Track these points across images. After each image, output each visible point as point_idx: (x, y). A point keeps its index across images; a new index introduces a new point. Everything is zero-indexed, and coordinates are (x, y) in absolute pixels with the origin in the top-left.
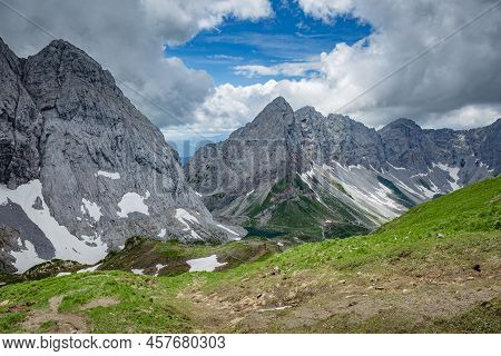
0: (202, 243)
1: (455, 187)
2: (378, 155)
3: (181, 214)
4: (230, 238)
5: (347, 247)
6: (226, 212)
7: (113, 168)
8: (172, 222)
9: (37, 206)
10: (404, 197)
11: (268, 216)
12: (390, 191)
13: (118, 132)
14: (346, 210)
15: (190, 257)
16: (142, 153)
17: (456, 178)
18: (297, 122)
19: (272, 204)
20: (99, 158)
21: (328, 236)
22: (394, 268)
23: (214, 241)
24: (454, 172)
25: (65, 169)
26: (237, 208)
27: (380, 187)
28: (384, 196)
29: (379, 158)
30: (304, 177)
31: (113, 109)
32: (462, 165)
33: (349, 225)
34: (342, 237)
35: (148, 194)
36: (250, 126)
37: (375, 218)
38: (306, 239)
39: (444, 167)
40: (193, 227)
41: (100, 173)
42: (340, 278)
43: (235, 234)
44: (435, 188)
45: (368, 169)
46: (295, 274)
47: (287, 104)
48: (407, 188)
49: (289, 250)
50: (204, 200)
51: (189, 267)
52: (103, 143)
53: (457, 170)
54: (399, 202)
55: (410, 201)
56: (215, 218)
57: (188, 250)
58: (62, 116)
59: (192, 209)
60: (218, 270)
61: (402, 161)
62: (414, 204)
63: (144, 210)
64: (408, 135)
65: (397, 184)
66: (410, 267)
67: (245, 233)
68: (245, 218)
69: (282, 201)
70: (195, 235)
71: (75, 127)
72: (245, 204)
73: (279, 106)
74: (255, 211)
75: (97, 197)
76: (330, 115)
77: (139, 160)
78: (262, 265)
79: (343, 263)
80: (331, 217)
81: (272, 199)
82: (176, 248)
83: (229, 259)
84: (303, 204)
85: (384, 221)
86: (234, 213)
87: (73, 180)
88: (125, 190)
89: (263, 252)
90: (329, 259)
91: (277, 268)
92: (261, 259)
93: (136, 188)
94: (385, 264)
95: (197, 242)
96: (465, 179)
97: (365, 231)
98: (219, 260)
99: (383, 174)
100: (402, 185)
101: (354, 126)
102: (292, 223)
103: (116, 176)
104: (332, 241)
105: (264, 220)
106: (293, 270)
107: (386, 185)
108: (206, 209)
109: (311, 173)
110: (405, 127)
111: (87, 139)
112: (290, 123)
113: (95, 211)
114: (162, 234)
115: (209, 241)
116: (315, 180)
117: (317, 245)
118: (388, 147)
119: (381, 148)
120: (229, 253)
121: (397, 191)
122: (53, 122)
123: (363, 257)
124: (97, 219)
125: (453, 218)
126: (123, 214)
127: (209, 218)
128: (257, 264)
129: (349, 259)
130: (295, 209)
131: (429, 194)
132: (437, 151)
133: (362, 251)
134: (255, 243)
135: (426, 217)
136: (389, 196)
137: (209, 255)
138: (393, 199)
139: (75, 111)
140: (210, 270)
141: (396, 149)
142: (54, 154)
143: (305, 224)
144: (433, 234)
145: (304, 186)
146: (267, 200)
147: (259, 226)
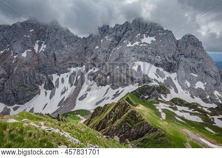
3: (216, 93)
7: (196, 73)
8: (213, 95)
9: (175, 79)
13: (200, 62)
16: (207, 70)
20: (193, 70)
25: (183, 71)
31: (200, 55)
35: (206, 83)
41: (192, 74)
52: (195, 65)
58: (185, 57)
63: (203, 88)
70: (220, 101)
71: (188, 60)
75: (190, 81)
77: (205, 72)
87: (184, 75)
88: (198, 80)
93: (202, 81)
103: (196, 76)
111: (191, 64)
113: (189, 84)
114: (208, 97)
122: (183, 58)
124: (189, 87)
126: (196, 87)
139: (189, 56)
142: (181, 67)
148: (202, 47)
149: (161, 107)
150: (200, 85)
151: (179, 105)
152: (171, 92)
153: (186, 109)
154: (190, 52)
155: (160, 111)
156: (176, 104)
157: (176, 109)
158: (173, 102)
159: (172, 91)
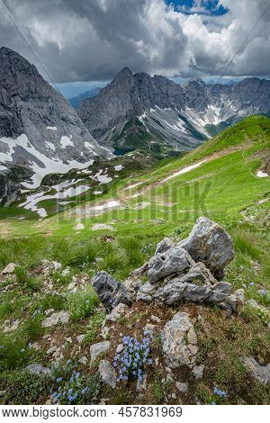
3: (87, 144)
6: (102, 139)
7: (53, 125)
8: (84, 149)
9: (29, 146)
10: (191, 126)
11: (124, 141)
12: (184, 123)
13: (50, 105)
16: (64, 115)
17: (218, 114)
19: (125, 135)
20: (46, 120)
24: (218, 111)
25: (33, 127)
26: (108, 137)
27: (179, 121)
28: (180, 125)
29: (181, 103)
30: (140, 118)
31: (44, 92)
32: (223, 107)
35: (71, 136)
36: (109, 87)
39: (213, 108)
40: (93, 150)
41: (48, 128)
43: (109, 151)
45: (174, 110)
52: (45, 112)
53: (220, 109)
56: (99, 143)
58: (24, 99)
59: (90, 141)
61: (193, 105)
63: (72, 144)
65: (190, 119)
67: (114, 150)
69: (130, 133)
71: (31, 104)
72: (111, 135)
74: (116, 138)
75: (51, 140)
76: (155, 76)
77: (63, 119)
80: (154, 140)
81: (125, 132)
84: (141, 135)
86: (106, 140)
87: (38, 133)
88: (61, 135)
93: (65, 134)
99: (182, 113)
101: (168, 83)
103: (55, 128)
105: (122, 143)
107: (183, 120)
109: (144, 116)
111: (38, 111)
113: (52, 147)
114: (82, 154)
116: (145, 120)
121: (187, 123)
124: (54, 150)
126: (63, 147)
130: (137, 138)
131: (204, 124)
136: (183, 126)
138: (185, 127)
139: (28, 96)
141: (190, 97)
142: (27, 121)
145: (141, 124)
146: (123, 133)
147: (120, 147)
148: (39, 76)
149: (31, 203)
150: (66, 142)
151: (55, 184)
152: (34, 170)
153: (66, 183)
154: (26, 88)
155: (34, 209)
156: (51, 185)
157: (53, 192)
158: (46, 184)
159: (35, 167)
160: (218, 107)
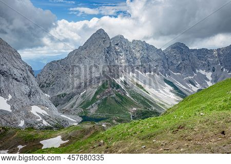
0: (51, 128)
1: (210, 84)
2: (163, 65)
3: (35, 110)
4: (71, 124)
5: (146, 125)
6: (67, 106)
8: (29, 115)
10: (180, 92)
11: (96, 108)
12: (171, 88)
14: (146, 102)
15: (43, 139)
16: (4, 68)
17: (210, 79)
18: (113, 45)
19: (97, 99)
21: (134, 118)
22: (175, 136)
23: (59, 126)
24: (209, 75)
26: (74, 104)
27: (165, 86)
28: (168, 91)
29: (165, 68)
30: (118, 81)
32: (214, 71)
33: (148, 110)
34: (143, 119)
35: (10, 97)
36: (81, 48)
37: (163, 105)
38: (120, 121)
39: (203, 72)
40: (44, 118)
42: (142, 145)
43: (73, 120)
44: (198, 85)
45: (158, 74)
46: (113, 144)
47: (105, 34)
48: (181, 86)
49: (110, 129)
50: (51, 99)
51: (42, 145)
54: (177, 95)
55: (184, 94)
56: (60, 111)
57: (41, 134)
59: (43, 106)
60: (62, 145)
61: (178, 69)
62: (186, 95)
64: (181, 53)
65: (175, 84)
66: (184, 135)
67: (80, 119)
68: (80, 110)
69: (104, 97)
70: (45, 123)
72: (80, 101)
73: (100, 35)
74: (86, 104)
76: (134, 41)
77: (2, 73)
78: (92, 140)
79: (144, 135)
80: (135, 106)
81: (98, 96)
82: (32, 133)
83: (70, 138)
84: (118, 99)
85: (168, 107)
86: (72, 107)
89: (93, 131)
90: (135, 133)
91: (102, 141)
92: (91, 136)
94: (170, 134)
95: (47, 128)
96: (215, 79)
97: (157, 114)
98: (63, 139)
99: (167, 77)
100: (179, 84)
101: (149, 48)
102: (111, 111)
104: (137, 121)
105: (93, 111)
106: (113, 142)
107: (169, 85)
108: (53, 105)
109: (122, 79)
110: (180, 48)
112: (108, 46)
114: (22, 124)
115: (56, 127)
116: (125, 83)
117: (128, 125)
118: (170, 60)
119: (165, 61)
120: (70, 134)
121: (176, 88)
123: (156, 130)
125: (209, 103)
127: (55, 112)
128: (89, 140)
129: (147, 132)
130: (113, 102)
131: (195, 89)
132: (198, 62)
133: (155, 127)
134: (87, 126)
135: (193, 103)
136: (171, 91)
137: (56, 136)
138: (174, 93)
140: (57, 146)
141: (175, 62)
143: (120, 112)
144: (197, 113)
145: (118, 87)
146: (94, 98)
147: (89, 115)
160: (208, 70)
